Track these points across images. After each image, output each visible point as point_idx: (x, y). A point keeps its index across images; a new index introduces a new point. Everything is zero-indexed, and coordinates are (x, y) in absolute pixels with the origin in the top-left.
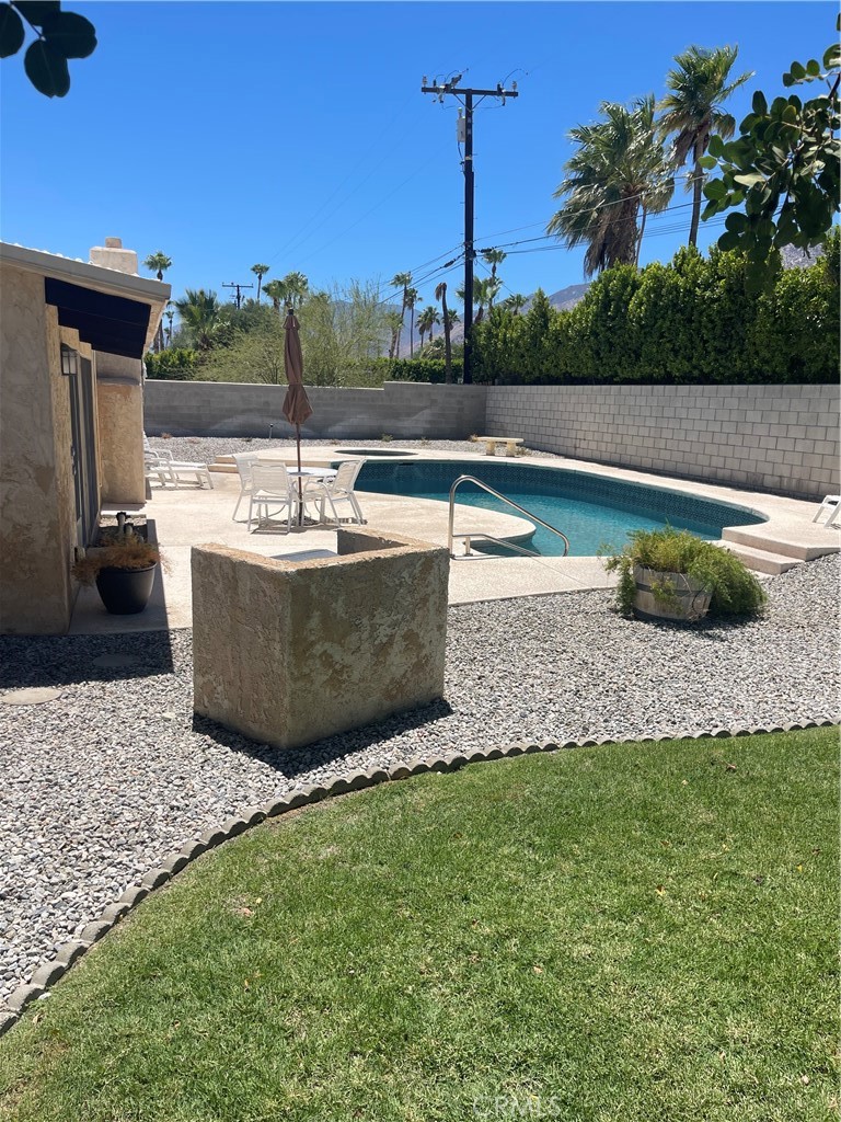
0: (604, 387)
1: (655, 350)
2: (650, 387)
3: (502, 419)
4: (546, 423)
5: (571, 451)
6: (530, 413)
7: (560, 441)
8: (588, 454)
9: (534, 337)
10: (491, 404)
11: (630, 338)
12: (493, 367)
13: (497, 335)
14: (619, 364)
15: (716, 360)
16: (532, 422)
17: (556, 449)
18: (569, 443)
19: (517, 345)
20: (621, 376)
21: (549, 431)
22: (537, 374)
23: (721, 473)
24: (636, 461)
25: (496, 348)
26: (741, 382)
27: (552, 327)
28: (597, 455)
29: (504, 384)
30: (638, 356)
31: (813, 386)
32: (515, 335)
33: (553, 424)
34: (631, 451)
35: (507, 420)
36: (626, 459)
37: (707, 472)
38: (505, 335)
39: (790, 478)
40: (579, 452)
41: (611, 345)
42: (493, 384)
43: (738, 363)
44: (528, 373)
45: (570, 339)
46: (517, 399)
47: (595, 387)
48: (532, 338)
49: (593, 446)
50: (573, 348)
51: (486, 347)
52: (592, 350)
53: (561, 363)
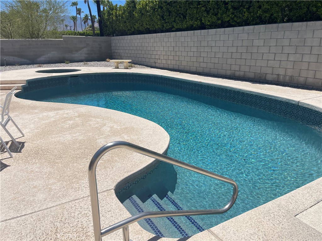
0: (167, 33)
1: (195, 12)
2: (192, 32)
3: (119, 51)
4: (140, 52)
5: (154, 65)
6: (131, 48)
7: (147, 60)
8: (162, 66)
9: (130, 13)
10: (113, 45)
11: (180, 7)
12: (113, 28)
13: (112, 14)
14: (174, 21)
15: (233, 13)
16: (133, 52)
17: (146, 63)
18: (152, 61)
19: (122, 17)
20: (176, 27)
21: (142, 56)
22: (133, 30)
23: (237, 74)
24: (187, 68)
25: (113, 20)
26: (247, 24)
27: (138, 7)
28: (166, 66)
29: (117, 36)
30: (185, 17)
31: (300, 23)
32: (120, 12)
33: (143, 52)
34: (184, 63)
35: (122, 51)
36: (181, 68)
37: (229, 73)
38: (116, 13)
39: (285, 76)
40: (157, 65)
41: (170, 12)
42: (113, 36)
43: (246, 14)
44: (129, 30)
45: (147, 12)
46: (125, 42)
47: (162, 34)
48: (129, 13)
49: (164, 62)
50: (150, 16)
51: (108, 19)
52: (159, 16)
53: (144, 24)
